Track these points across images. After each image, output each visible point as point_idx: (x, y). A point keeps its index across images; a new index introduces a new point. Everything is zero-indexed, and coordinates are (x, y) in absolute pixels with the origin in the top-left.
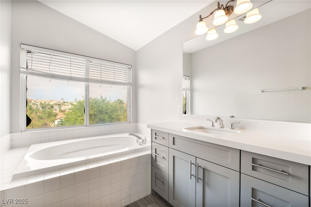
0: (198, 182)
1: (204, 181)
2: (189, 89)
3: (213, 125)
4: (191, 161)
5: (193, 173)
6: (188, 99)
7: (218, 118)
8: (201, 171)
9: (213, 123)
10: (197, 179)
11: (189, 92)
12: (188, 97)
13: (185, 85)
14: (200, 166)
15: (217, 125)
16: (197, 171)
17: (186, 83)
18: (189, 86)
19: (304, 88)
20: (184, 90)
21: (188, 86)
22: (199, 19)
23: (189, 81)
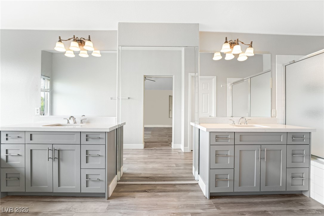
0: (54, 161)
1: (59, 159)
2: (49, 90)
3: (68, 122)
4: (48, 148)
5: (50, 156)
6: (47, 101)
7: (72, 117)
8: (57, 152)
9: (68, 121)
10: (53, 159)
11: (49, 93)
12: (47, 98)
13: (44, 86)
14: (56, 150)
15: (71, 121)
16: (53, 154)
17: (45, 84)
18: (49, 87)
19: (129, 98)
20: (41, 91)
21: (47, 87)
22: (58, 40)
23: (49, 82)
